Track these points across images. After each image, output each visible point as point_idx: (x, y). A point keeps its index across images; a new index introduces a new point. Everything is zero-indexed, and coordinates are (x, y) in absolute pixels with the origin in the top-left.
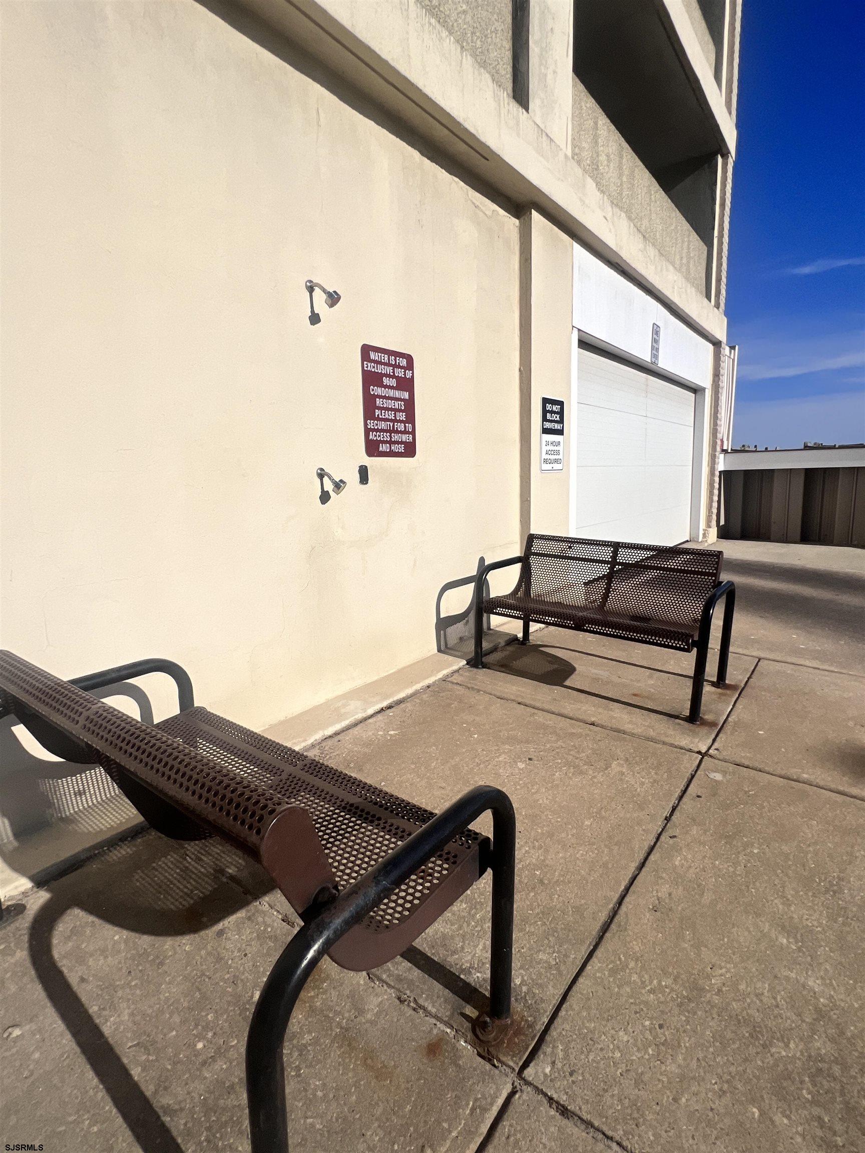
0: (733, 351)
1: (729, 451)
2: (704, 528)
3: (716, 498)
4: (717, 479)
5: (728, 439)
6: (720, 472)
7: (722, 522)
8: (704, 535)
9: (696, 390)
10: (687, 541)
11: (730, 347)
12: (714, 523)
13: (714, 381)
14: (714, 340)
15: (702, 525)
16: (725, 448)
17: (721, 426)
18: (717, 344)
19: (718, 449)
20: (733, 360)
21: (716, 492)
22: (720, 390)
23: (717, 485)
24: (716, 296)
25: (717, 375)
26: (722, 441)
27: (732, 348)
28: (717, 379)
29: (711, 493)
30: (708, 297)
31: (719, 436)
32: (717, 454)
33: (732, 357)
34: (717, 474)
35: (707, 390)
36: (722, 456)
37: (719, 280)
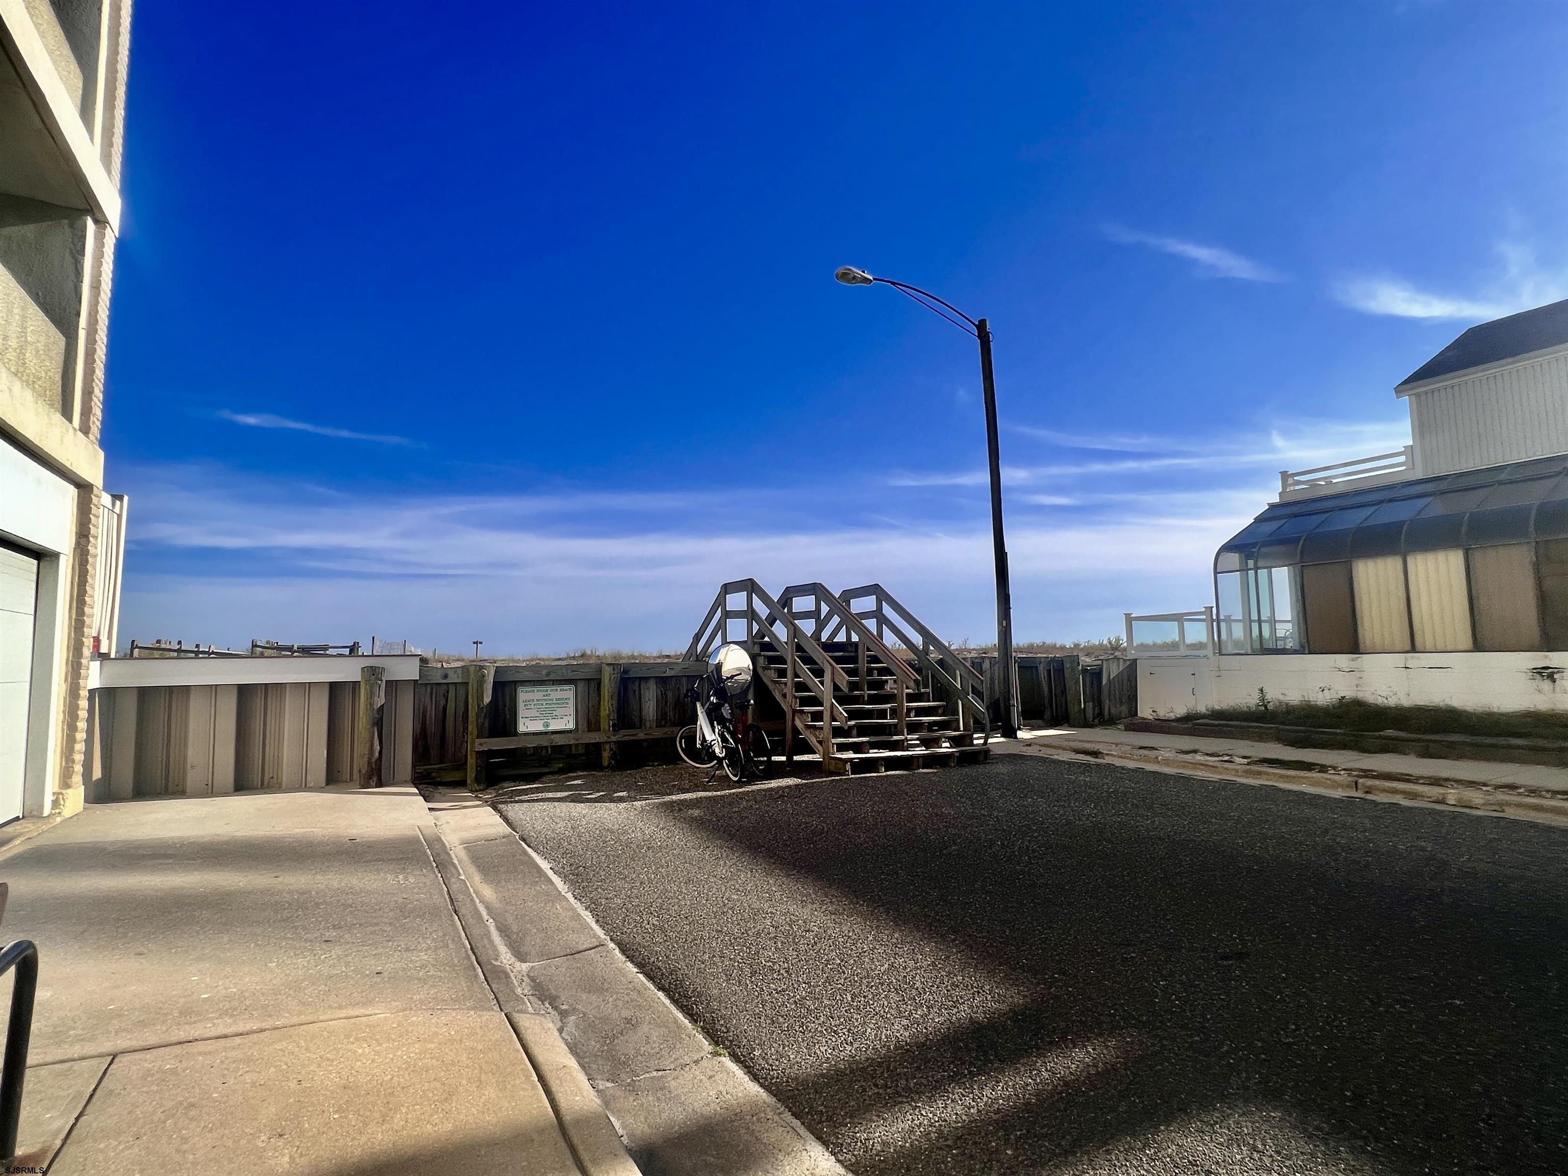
0: (118, 503)
1: (113, 656)
2: (56, 790)
3: (81, 736)
4: (84, 703)
5: (110, 637)
6: (91, 691)
7: (97, 774)
8: (56, 803)
9: (39, 554)
10: (17, 819)
11: (112, 496)
12: (77, 779)
13: (78, 544)
14: (78, 480)
15: (51, 784)
16: (104, 649)
17: (92, 616)
18: (83, 487)
19: (87, 652)
20: (119, 516)
21: (82, 725)
22: (90, 560)
23: (83, 714)
24: (82, 414)
25: (83, 534)
26: (97, 640)
27: (117, 497)
28: (83, 541)
29: (71, 727)
30: (67, 413)
31: (90, 632)
32: (84, 661)
33: (117, 510)
34: (84, 693)
35: (62, 557)
36: (95, 666)
37: (88, 393)
